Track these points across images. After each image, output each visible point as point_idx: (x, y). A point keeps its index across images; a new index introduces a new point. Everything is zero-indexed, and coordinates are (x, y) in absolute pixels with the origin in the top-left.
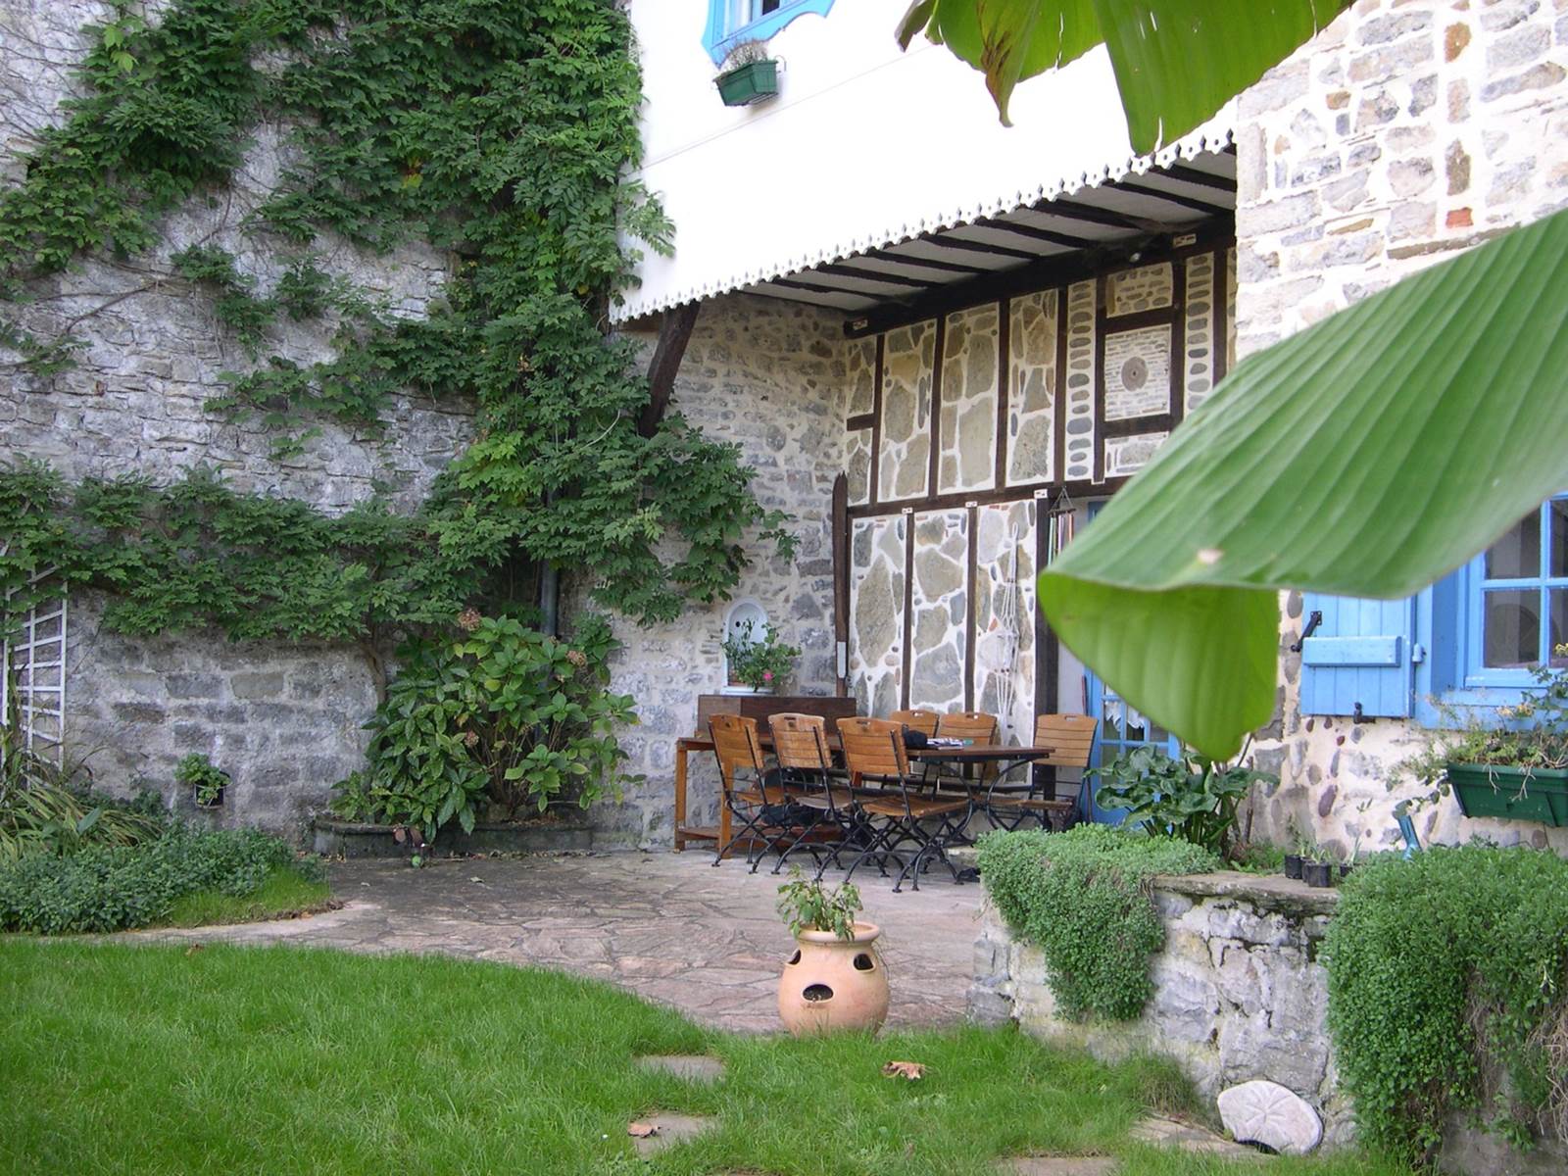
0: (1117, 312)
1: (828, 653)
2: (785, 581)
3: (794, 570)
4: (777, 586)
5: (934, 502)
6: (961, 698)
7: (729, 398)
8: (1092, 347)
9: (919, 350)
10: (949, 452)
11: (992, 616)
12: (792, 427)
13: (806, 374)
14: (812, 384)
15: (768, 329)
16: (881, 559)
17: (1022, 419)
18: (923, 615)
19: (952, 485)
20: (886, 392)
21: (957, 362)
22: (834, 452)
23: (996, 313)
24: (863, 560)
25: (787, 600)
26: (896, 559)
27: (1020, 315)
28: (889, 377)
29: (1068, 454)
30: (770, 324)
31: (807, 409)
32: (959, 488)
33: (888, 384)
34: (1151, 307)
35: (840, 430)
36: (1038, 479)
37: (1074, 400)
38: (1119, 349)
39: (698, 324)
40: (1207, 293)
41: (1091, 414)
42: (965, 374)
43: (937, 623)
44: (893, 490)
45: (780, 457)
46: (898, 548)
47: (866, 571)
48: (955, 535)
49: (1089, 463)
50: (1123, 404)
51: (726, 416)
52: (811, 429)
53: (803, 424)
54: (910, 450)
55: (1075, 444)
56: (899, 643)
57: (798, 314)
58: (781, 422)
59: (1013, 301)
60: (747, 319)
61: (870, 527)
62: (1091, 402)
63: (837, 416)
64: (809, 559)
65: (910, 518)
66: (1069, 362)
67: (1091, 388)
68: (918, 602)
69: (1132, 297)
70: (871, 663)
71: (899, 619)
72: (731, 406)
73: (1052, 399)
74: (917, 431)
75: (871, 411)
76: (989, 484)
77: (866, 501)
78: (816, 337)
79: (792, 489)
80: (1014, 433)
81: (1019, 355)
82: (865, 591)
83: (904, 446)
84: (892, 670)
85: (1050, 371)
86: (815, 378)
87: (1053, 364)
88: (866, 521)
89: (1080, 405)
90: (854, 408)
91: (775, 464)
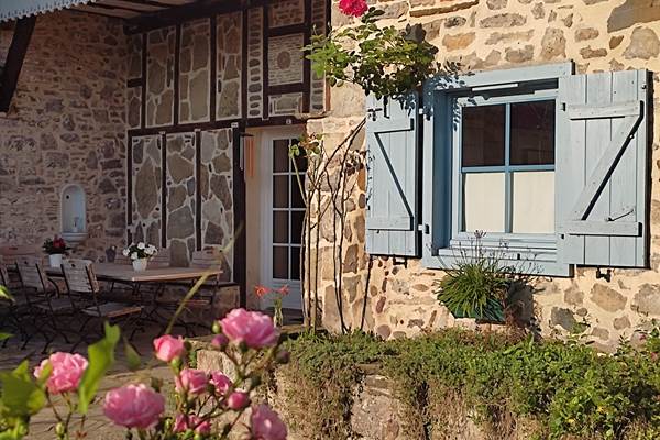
0: (273, 26)
1: (121, 211)
2: (94, 172)
3: (99, 166)
4: (89, 176)
5: (177, 128)
6: (194, 236)
7: (57, 68)
8: (261, 44)
9: (166, 43)
10: (184, 101)
11: (210, 191)
12: (95, 85)
13: (102, 55)
14: (107, 61)
15: (79, 29)
16: (148, 159)
17: (224, 83)
18: (173, 190)
19: (187, 119)
20: (148, 66)
21: (188, 50)
22: (120, 99)
23: (208, 23)
24: (139, 161)
25: (96, 182)
26: (157, 160)
27: (222, 25)
28: (152, 58)
29: (249, 103)
30: (80, 26)
31: (104, 76)
32: (191, 121)
33: (150, 61)
34: (292, 23)
35: (123, 87)
36: (233, 117)
37: (252, 73)
38: (276, 46)
39: (37, 26)
40: (322, 16)
41: (261, 82)
42: (192, 57)
43: (180, 195)
44: (154, 121)
45: (89, 102)
46: (158, 153)
47: (140, 166)
48: (189, 146)
49: (261, 108)
50: (279, 77)
51: (56, 79)
52: (106, 86)
53: (102, 83)
54: (163, 99)
55: (252, 98)
56: (160, 206)
57: (97, 21)
58: (89, 83)
59: (218, 17)
60: (67, 23)
61: (142, 141)
62: (261, 75)
63: (121, 79)
64: (107, 160)
65: (164, 136)
66: (249, 52)
67: (261, 67)
68: (169, 183)
69: (282, 17)
70: (145, 217)
71: (160, 193)
72: (59, 74)
73: (240, 73)
74: (166, 89)
75: (141, 76)
76: (207, 119)
77: (139, 127)
78: (108, 33)
79: (97, 120)
80: (220, 91)
81: (222, 48)
82: (139, 177)
83: (159, 97)
84: (156, 221)
85: (238, 57)
86: (108, 57)
87: (241, 52)
88: (140, 138)
89: (255, 75)
90: (131, 74)
91: (86, 107)
